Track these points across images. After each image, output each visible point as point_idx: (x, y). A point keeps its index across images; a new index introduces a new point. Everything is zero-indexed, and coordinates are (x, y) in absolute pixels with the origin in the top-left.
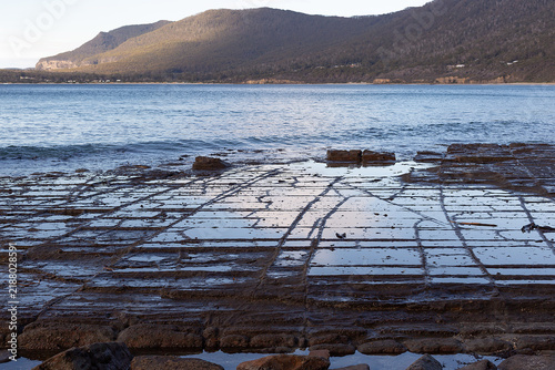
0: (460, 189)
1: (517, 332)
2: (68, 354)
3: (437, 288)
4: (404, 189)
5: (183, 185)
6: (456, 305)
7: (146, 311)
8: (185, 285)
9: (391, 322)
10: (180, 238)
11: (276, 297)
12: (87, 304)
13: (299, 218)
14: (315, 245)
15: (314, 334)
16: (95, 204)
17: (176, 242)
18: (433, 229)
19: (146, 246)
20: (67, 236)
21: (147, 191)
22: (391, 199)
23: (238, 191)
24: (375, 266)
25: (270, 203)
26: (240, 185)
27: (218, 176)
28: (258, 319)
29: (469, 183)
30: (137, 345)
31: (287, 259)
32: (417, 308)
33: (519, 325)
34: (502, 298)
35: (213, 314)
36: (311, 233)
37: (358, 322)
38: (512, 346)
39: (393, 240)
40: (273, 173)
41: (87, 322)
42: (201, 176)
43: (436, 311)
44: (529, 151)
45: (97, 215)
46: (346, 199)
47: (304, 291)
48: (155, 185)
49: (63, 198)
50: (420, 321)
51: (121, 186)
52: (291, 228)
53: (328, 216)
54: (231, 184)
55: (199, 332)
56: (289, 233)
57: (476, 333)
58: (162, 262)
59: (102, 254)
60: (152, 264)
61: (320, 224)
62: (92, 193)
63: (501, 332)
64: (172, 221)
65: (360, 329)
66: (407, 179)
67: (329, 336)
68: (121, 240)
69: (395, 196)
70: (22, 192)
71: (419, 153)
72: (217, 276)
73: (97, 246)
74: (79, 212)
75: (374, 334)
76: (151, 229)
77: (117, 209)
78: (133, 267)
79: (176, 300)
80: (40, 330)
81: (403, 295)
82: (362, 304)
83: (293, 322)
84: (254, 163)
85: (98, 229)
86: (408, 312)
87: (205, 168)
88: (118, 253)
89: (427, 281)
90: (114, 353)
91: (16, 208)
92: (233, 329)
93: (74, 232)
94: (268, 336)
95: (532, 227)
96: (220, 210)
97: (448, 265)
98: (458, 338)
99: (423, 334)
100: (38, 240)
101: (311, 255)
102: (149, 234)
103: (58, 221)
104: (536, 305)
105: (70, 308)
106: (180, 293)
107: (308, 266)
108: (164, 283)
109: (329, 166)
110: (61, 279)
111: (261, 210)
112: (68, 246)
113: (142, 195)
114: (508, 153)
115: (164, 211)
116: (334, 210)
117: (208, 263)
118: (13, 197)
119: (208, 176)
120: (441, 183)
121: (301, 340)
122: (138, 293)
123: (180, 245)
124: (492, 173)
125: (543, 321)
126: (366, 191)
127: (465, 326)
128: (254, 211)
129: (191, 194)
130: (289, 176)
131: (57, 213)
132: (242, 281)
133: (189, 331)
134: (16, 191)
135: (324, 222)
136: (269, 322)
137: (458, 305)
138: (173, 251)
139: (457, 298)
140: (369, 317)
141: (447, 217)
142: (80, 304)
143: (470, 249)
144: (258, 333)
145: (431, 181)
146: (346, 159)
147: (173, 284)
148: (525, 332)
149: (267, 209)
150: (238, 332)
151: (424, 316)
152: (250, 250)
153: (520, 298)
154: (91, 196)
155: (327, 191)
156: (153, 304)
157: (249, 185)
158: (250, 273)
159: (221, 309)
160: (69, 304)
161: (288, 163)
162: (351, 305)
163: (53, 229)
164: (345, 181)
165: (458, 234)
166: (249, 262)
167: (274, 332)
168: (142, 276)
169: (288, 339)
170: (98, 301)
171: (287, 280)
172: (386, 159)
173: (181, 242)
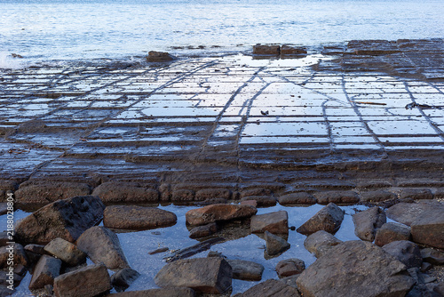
0: (357, 76)
1: (401, 186)
2: (55, 205)
3: (340, 152)
4: (314, 76)
5: (139, 74)
6: (354, 165)
7: (114, 172)
8: (144, 152)
9: (304, 179)
10: (139, 116)
11: (215, 160)
12: (68, 167)
13: (232, 99)
14: (245, 121)
15: (244, 188)
16: (70, 89)
17: (136, 119)
18: (337, 107)
19: (112, 121)
20: (49, 114)
21: (111, 79)
22: (304, 84)
23: (183, 79)
24: (291, 136)
25: (209, 87)
26: (184, 74)
27: (167, 67)
28: (201, 177)
29: (364, 71)
30: (108, 198)
31: (223, 131)
32: (325, 168)
33: (402, 180)
34: (389, 160)
35: (166, 174)
36: (241, 111)
37: (278, 179)
38: (396, 196)
39: (305, 116)
40: (211, 64)
41: (68, 181)
42: (153, 67)
43: (339, 170)
44: (412, 45)
45: (72, 98)
46: (268, 85)
47: (237, 156)
48: (118, 74)
49: (45, 84)
50: (326, 178)
51: (90, 75)
52: (225, 107)
53: (254, 98)
54: (177, 73)
55: (156, 187)
56: (224, 111)
57: (369, 187)
58: (125, 134)
59: (78, 128)
60: (118, 136)
61: (248, 105)
62: (67, 81)
63: (389, 186)
64: (132, 102)
65: (281, 184)
66: (316, 68)
67: (256, 190)
68: (92, 117)
69: (307, 82)
70: (12, 80)
71: (325, 47)
72: (168, 145)
73: (74, 122)
74: (57, 96)
75: (291, 188)
76: (115, 109)
77: (88, 93)
78: (103, 138)
79: (137, 163)
80: (32, 187)
81: (313, 158)
82: (282, 165)
83: (229, 179)
84: (194, 56)
85: (74, 108)
86: (317, 171)
87: (156, 61)
88: (91, 128)
89: (332, 147)
90: (90, 204)
91: (8, 93)
92: (181, 185)
93: (55, 111)
94: (209, 190)
95: (414, 105)
96: (169, 93)
97: (349, 135)
98: (356, 190)
99: (328, 187)
100: (27, 117)
101: (241, 128)
102: (114, 112)
103: (42, 103)
104: (416, 165)
105: (55, 170)
106: (140, 158)
107: (239, 136)
108: (127, 150)
109: (255, 58)
110: (45, 148)
111: (201, 93)
112: (50, 122)
113: (107, 82)
114: (396, 47)
115: (126, 94)
116: (259, 93)
117: (161, 134)
118: (5, 84)
119: (159, 67)
120: (342, 71)
121: (235, 193)
122: (108, 158)
123: (139, 121)
124: (383, 63)
125: (421, 177)
126: (284, 78)
127: (361, 182)
128: (195, 94)
129: (146, 81)
130: (223, 66)
131: (41, 96)
132: (188, 148)
133: (148, 187)
134: (6, 79)
135: (251, 102)
136: (210, 180)
137: (356, 166)
138: (133, 125)
139: (355, 160)
140: (287, 175)
141: (348, 98)
142: (63, 167)
143: (365, 122)
144: (201, 188)
145: (335, 70)
146: (268, 53)
147: (134, 151)
148: (407, 185)
149: (206, 93)
150: (186, 188)
151: (329, 174)
152: (194, 124)
153: (404, 160)
154: (67, 83)
155: (253, 78)
156: (119, 166)
157: (192, 74)
158: (194, 142)
159: (173, 170)
160: (53, 167)
161: (222, 56)
162: (274, 167)
163: (37, 109)
164: (268, 70)
165: (356, 111)
166: (193, 134)
167: (214, 187)
168: (110, 145)
169: (224, 192)
170: (77, 164)
171: (223, 148)
172: (300, 52)
173: (140, 119)
